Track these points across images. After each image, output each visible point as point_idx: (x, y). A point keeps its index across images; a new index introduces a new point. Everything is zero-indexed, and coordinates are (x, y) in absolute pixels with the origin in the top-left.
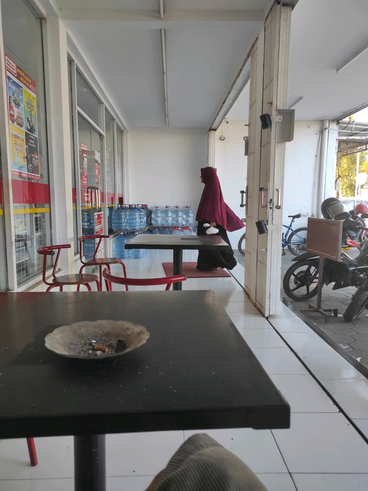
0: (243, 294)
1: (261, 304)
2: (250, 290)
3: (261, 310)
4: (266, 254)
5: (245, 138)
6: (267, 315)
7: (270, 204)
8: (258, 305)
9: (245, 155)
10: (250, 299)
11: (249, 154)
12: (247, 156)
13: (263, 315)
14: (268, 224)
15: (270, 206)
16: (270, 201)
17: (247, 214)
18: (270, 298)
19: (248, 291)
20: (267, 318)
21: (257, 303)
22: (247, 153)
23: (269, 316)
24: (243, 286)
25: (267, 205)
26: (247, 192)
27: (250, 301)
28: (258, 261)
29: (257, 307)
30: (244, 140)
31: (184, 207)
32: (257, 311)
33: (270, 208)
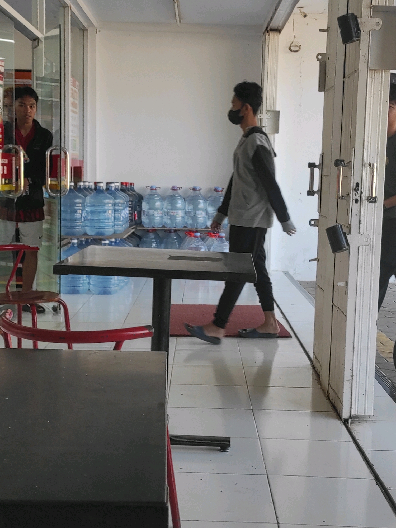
0: (310, 373)
1: (336, 394)
2: (320, 366)
3: (336, 404)
4: (346, 293)
5: (320, 57)
6: (345, 415)
7: (354, 193)
8: (332, 395)
9: (319, 91)
10: (320, 383)
11: (326, 88)
12: (323, 92)
13: (339, 416)
14: (350, 233)
15: (355, 197)
16: (355, 187)
17: (320, 210)
18: (352, 381)
19: (317, 366)
20: (346, 422)
21: (331, 391)
22: (322, 87)
24: (311, 356)
25: (349, 195)
26: (321, 166)
27: (320, 386)
28: (334, 307)
29: (331, 399)
30: (318, 59)
31: (210, 190)
32: (330, 408)
33: (354, 201)
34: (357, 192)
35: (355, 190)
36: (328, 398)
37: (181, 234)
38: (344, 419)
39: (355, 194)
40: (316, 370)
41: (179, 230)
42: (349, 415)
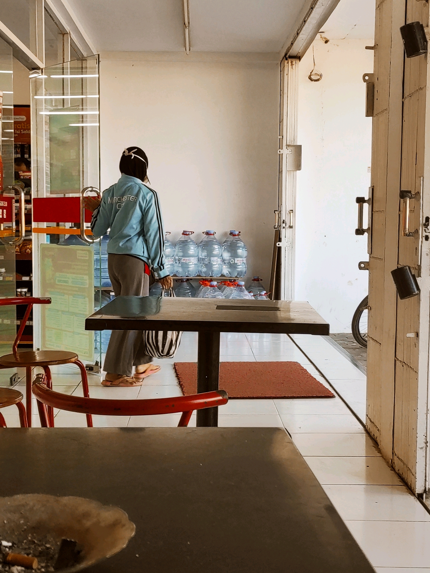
0: (363, 438)
1: (404, 464)
2: (378, 430)
3: (405, 476)
4: (416, 345)
5: (367, 78)
6: (419, 489)
7: (424, 228)
8: (398, 464)
9: (367, 116)
10: (379, 451)
11: (375, 112)
12: (372, 117)
13: (411, 490)
14: (419, 276)
15: (425, 234)
16: (424, 222)
17: (371, 251)
18: (426, 448)
19: (373, 430)
20: (420, 497)
21: (396, 461)
22: (370, 111)
23: (425, 491)
24: (364, 419)
25: (417, 231)
26: (372, 201)
27: (379, 455)
28: (397, 362)
29: (396, 469)
30: (365, 80)
31: (225, 234)
32: (397, 481)
33: (424, 238)
34: (427, 228)
35: (425, 225)
36: (393, 468)
37: (194, 284)
38: (417, 494)
39: (425, 230)
40: (372, 434)
41: (191, 279)
42: (423, 488)
